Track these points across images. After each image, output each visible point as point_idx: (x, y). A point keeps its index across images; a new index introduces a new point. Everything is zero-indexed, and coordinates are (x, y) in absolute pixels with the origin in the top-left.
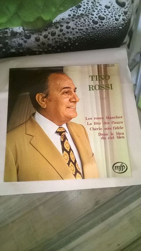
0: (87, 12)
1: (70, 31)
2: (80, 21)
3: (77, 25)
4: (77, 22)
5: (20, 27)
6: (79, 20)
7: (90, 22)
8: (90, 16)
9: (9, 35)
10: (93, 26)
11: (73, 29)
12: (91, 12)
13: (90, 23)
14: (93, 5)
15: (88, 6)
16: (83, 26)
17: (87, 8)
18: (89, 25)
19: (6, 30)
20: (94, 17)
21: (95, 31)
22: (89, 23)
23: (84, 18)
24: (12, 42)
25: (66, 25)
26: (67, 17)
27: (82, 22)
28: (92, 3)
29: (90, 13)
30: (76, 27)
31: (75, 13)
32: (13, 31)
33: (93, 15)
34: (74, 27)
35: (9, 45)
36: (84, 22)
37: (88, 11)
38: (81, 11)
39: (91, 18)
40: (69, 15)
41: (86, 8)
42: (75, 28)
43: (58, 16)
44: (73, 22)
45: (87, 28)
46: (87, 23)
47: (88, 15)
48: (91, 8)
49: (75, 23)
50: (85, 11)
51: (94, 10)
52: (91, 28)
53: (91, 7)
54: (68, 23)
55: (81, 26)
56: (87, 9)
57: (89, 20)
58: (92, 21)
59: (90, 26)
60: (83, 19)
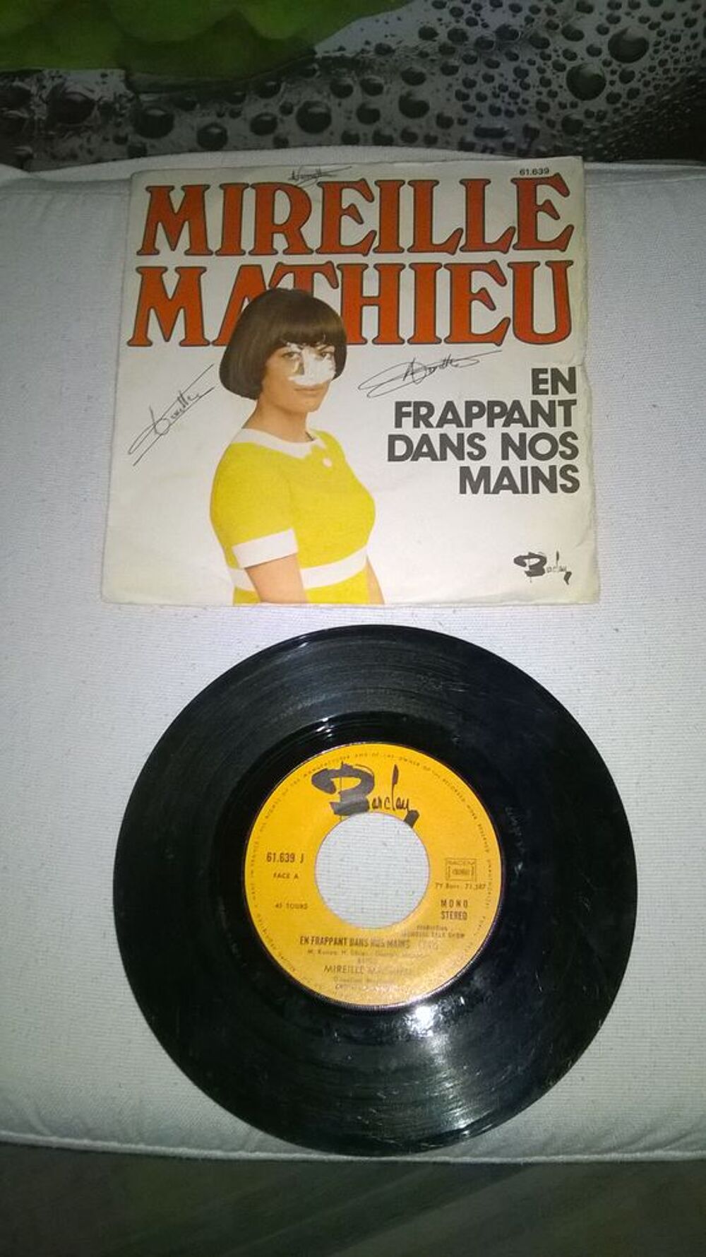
0: (542, 18)
1: (420, 133)
2: (489, 79)
3: (472, 101)
4: (469, 84)
5: (108, 72)
6: (484, 69)
7: (554, 87)
8: (559, 43)
9: (41, 113)
10: (568, 111)
11: (444, 122)
13: (553, 95)
16: (509, 114)
18: (543, 107)
22: (544, 90)
23: (514, 57)
25: (404, 92)
26: (414, 40)
27: (503, 88)
30: (465, 115)
31: (462, 25)
32: (64, 93)
33: (577, 36)
34: (448, 113)
36: (515, 88)
38: (499, 10)
39: (562, 60)
40: (428, 34)
42: (454, 117)
43: (355, 25)
44: (449, 79)
45: (534, 124)
46: (532, 91)
47: (546, 35)
49: (459, 86)
54: (417, 79)
55: (495, 111)
57: (548, 75)
59: (551, 115)
60: (514, 64)
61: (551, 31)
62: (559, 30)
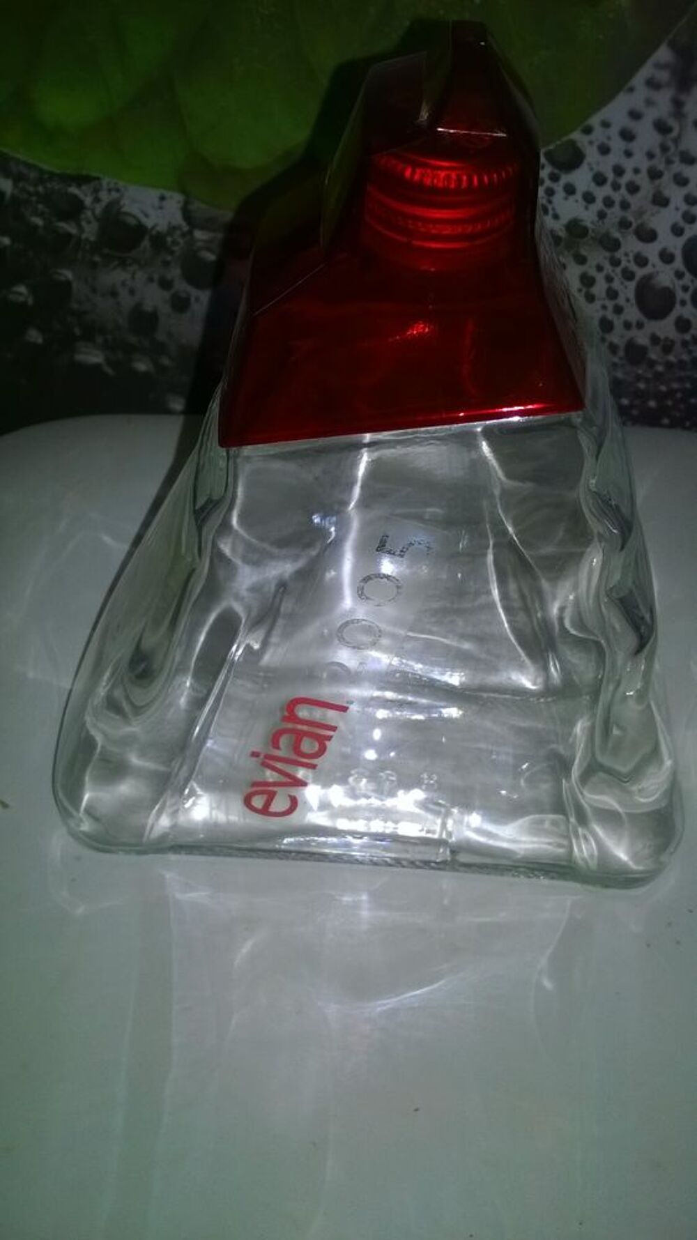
0: (615, 213)
5: (166, 194)
7: (621, 301)
8: (631, 245)
9: (90, 231)
10: (634, 332)
12: (640, 213)
13: (618, 310)
14: (664, 149)
15: (628, 154)
17: (619, 171)
18: (606, 326)
19: (73, 190)
20: (651, 251)
21: (639, 378)
22: (610, 304)
23: (581, 260)
24: (94, 291)
28: (662, 128)
29: (631, 218)
32: (119, 211)
33: (649, 236)
35: (75, 306)
37: (625, 205)
38: (572, 198)
39: (633, 267)
41: (610, 176)
46: (597, 305)
47: (616, 234)
48: (643, 180)
50: (598, 205)
51: (667, 193)
52: (621, 353)
53: (645, 165)
56: (616, 187)
57: (616, 285)
58: (631, 295)
59: (614, 338)
60: (581, 268)
61: (623, 230)
62: (631, 230)
